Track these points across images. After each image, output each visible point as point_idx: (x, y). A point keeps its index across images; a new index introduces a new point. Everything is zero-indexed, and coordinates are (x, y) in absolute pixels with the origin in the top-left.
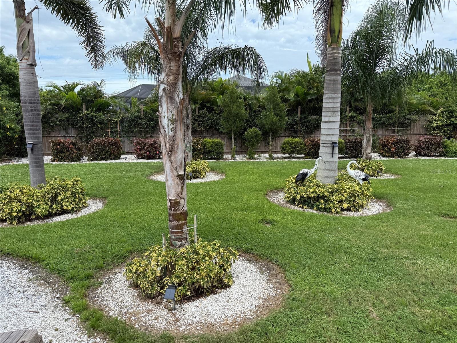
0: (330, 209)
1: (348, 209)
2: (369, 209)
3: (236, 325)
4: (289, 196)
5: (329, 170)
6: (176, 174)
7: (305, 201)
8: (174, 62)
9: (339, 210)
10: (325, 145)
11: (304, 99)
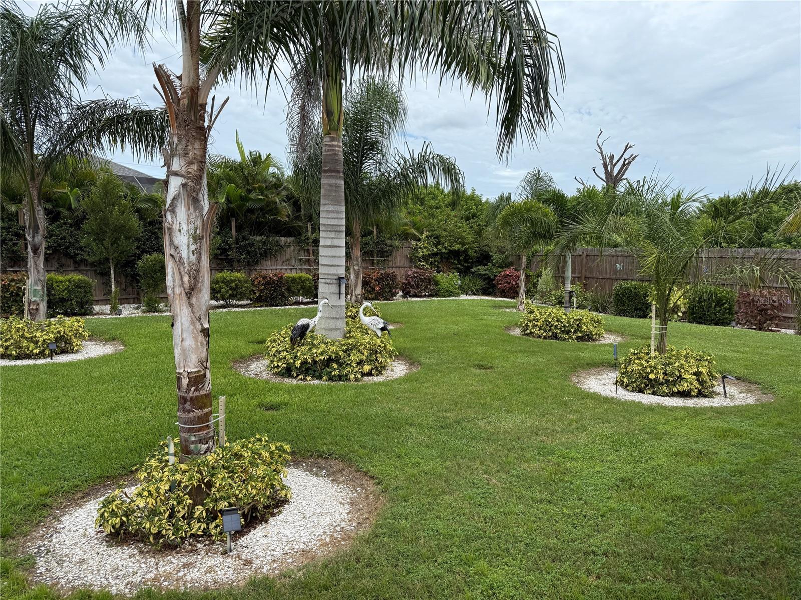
0: (347, 375)
1: (369, 374)
3: (340, 541)
4: (280, 364)
5: (336, 318)
6: (199, 327)
7: (307, 369)
8: (198, 142)
9: (359, 376)
10: (328, 281)
11: (240, 207)
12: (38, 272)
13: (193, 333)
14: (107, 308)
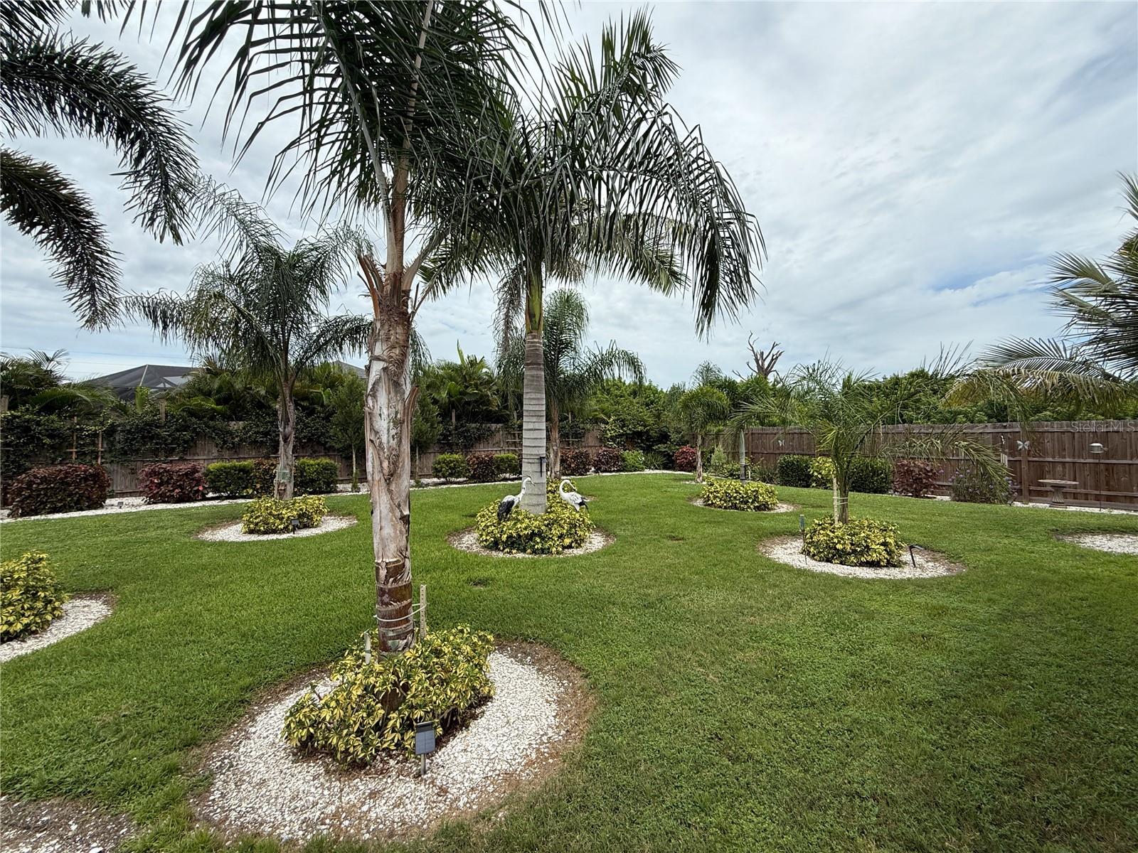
0: (549, 549)
1: (570, 547)
2: (590, 543)
4: (488, 538)
5: (538, 495)
6: (398, 515)
7: (513, 543)
8: (400, 326)
9: (561, 549)
10: (530, 461)
11: (459, 400)
12: (287, 458)
13: (392, 520)
14: (349, 486)
